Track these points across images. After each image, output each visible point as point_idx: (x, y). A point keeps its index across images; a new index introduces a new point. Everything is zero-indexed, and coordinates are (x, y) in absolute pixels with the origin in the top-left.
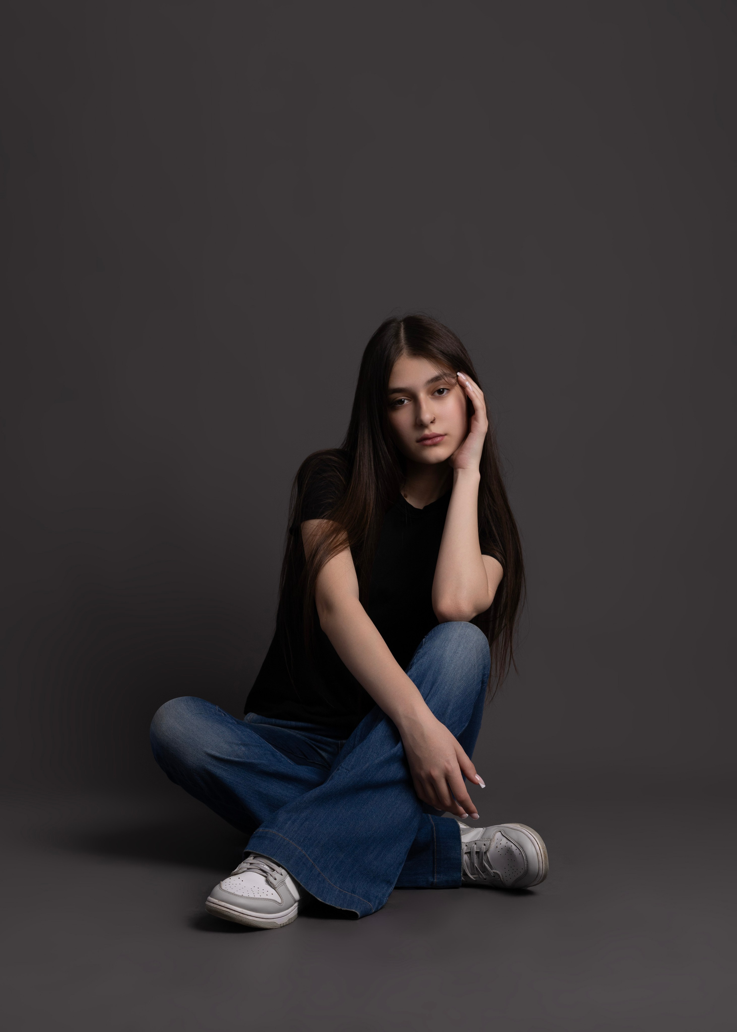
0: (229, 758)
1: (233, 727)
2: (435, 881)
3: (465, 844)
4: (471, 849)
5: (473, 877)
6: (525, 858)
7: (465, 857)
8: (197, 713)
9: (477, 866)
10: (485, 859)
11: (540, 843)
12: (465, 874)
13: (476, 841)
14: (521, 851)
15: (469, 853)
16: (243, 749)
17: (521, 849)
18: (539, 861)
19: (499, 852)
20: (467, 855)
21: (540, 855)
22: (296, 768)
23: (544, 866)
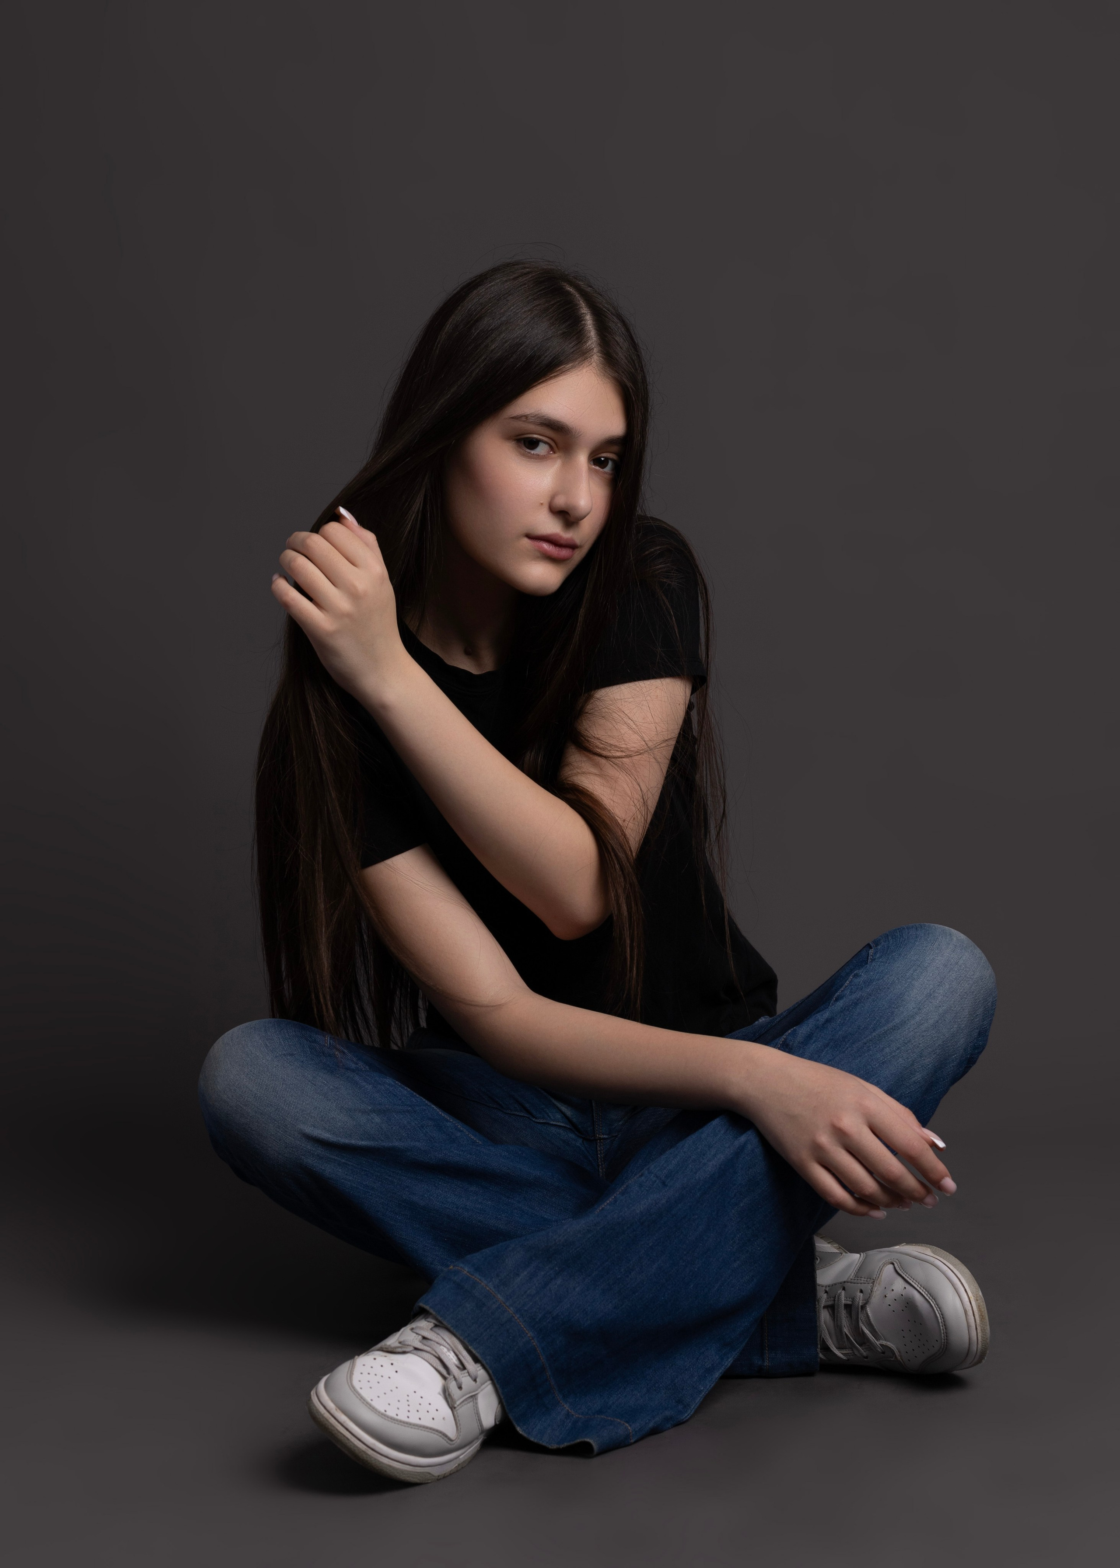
0: (347, 1141)
1: (357, 1078)
2: (766, 1363)
3: (824, 1288)
4: (834, 1300)
5: (842, 1354)
6: (940, 1321)
7: (824, 1316)
8: (284, 1055)
9: (850, 1333)
10: (863, 1318)
11: (971, 1290)
12: (826, 1349)
13: (844, 1282)
14: (933, 1305)
15: (832, 1308)
16: (377, 1119)
17: (932, 1303)
18: (969, 1326)
19: (890, 1305)
20: (828, 1311)
21: (970, 1313)
22: (483, 1152)
23: (980, 1335)
